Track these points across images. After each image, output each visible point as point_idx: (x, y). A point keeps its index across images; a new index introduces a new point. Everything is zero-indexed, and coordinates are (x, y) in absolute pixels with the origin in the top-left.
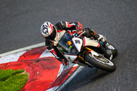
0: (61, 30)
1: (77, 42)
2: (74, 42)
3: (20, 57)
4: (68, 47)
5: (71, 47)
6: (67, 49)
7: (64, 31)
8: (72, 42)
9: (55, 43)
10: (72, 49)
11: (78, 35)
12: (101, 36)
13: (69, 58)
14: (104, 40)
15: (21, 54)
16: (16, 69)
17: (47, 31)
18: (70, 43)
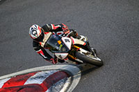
0: (48, 32)
2: (64, 41)
5: (61, 45)
6: (58, 48)
7: (50, 33)
8: (62, 41)
13: (60, 56)
14: (85, 40)
17: (36, 33)
18: (60, 42)
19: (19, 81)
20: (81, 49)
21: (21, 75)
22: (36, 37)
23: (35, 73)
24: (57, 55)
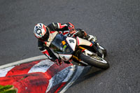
1: (71, 41)
2: (69, 42)
3: (8, 72)
4: (63, 46)
5: (65, 46)
6: (61, 49)
7: (56, 32)
8: (66, 41)
9: (48, 44)
10: (66, 48)
11: (71, 35)
12: (91, 37)
13: (64, 57)
15: (9, 69)
16: (3, 85)
17: (41, 32)
18: (64, 43)
19: (22, 69)
20: (86, 50)
21: (25, 63)
22: (40, 36)
23: (39, 61)
24: (61, 56)
